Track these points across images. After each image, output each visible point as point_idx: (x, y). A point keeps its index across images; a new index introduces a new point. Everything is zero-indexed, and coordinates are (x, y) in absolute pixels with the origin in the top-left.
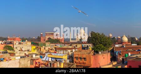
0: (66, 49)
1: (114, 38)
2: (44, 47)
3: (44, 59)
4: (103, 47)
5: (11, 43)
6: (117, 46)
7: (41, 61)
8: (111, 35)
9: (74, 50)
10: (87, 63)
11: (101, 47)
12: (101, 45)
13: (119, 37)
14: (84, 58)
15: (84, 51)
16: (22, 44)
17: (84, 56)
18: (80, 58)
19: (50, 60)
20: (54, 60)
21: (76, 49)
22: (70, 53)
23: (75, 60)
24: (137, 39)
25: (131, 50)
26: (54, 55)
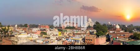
0: (80, 34)
1: (111, 25)
2: (66, 32)
3: (69, 40)
4: (102, 33)
5: (44, 30)
6: (111, 32)
7: (67, 42)
8: (109, 23)
9: (85, 35)
10: (92, 43)
11: (101, 33)
12: (101, 31)
13: (115, 25)
14: (91, 40)
15: (91, 35)
16: (52, 30)
17: (91, 39)
18: (89, 40)
19: (72, 41)
20: (74, 41)
21: (86, 34)
22: (83, 37)
23: (86, 41)
24: (126, 26)
25: (119, 35)
26: (74, 38)
